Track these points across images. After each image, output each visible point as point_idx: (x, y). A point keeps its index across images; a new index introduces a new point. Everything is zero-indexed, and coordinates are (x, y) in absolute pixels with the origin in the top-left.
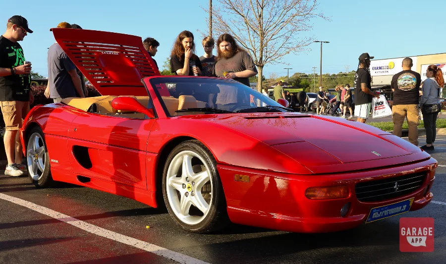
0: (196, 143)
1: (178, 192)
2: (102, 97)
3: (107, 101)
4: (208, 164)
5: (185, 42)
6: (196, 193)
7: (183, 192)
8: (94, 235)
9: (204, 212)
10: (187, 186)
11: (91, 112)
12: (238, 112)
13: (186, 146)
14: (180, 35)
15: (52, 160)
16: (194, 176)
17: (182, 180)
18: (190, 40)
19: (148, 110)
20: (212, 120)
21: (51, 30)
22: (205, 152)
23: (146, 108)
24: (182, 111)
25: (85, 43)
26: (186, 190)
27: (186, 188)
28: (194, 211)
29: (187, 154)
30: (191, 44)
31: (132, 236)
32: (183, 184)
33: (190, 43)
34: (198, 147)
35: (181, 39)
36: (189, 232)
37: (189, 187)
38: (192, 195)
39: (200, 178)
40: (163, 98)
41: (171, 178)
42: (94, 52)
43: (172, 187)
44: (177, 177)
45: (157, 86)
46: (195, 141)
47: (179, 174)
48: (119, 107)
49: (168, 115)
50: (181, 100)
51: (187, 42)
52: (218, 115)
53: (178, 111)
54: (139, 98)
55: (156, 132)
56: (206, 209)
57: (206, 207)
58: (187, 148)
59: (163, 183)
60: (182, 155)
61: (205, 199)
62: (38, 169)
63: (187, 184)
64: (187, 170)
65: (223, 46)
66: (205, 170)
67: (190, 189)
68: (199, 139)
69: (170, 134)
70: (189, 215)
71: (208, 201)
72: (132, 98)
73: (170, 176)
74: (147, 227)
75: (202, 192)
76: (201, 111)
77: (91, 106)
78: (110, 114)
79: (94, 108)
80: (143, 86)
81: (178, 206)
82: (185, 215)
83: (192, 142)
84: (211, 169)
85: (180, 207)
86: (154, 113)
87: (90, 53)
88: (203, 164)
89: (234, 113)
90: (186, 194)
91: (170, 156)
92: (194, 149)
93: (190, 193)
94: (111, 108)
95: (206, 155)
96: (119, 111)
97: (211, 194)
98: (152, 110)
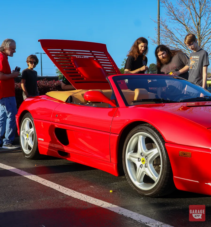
0: (148, 126)
1: (135, 165)
2: (77, 91)
3: (80, 94)
4: (158, 142)
5: (141, 46)
6: (148, 165)
7: (138, 164)
8: (70, 197)
9: (155, 180)
10: (142, 160)
11: (69, 102)
12: (181, 102)
13: (141, 129)
14: (138, 40)
15: (39, 139)
16: (147, 152)
17: (138, 155)
18: (145, 45)
19: (112, 101)
20: (160, 108)
21: (39, 41)
22: (155, 134)
23: (109, 99)
24: (138, 101)
25: (64, 50)
26: (141, 163)
27: (141, 161)
28: (147, 180)
29: (141, 134)
30: (145, 49)
31: (99, 198)
32: (139, 158)
33: (145, 47)
34: (150, 130)
35: (138, 43)
36: (143, 196)
37: (143, 161)
38: (146, 167)
39: (151, 154)
40: (123, 91)
41: (129, 154)
42: (70, 57)
43: (129, 160)
44: (134, 152)
45: (118, 82)
46: (147, 124)
47: (135, 150)
48: (89, 99)
49: (127, 105)
50: (137, 92)
51: (142, 47)
52: (165, 104)
53: (135, 102)
54: (104, 91)
55: (117, 118)
56: (157, 178)
57: (157, 176)
58: (142, 130)
59: (123, 157)
60: (138, 136)
61: (156, 170)
62: (29, 145)
63: (142, 158)
64: (141, 147)
65: (160, 55)
66: (156, 147)
67: (144, 162)
68: (151, 123)
69: (128, 120)
70: (143, 183)
71: (158, 171)
72: (98, 92)
73: (128, 152)
74: (111, 191)
75: (154, 165)
76: (152, 101)
77: (68, 98)
78: (82, 103)
79: (71, 100)
80: (108, 82)
81: (134, 175)
82: (140, 183)
83: (146, 126)
84: (160, 147)
85: (136, 176)
86: (116, 103)
87: (68, 58)
88: (154, 142)
89: (178, 102)
90: (141, 166)
91: (128, 136)
92: (147, 131)
93: (144, 165)
94: (83, 99)
95: (157, 135)
96: (89, 101)
97: (161, 166)
98: (114, 101)
